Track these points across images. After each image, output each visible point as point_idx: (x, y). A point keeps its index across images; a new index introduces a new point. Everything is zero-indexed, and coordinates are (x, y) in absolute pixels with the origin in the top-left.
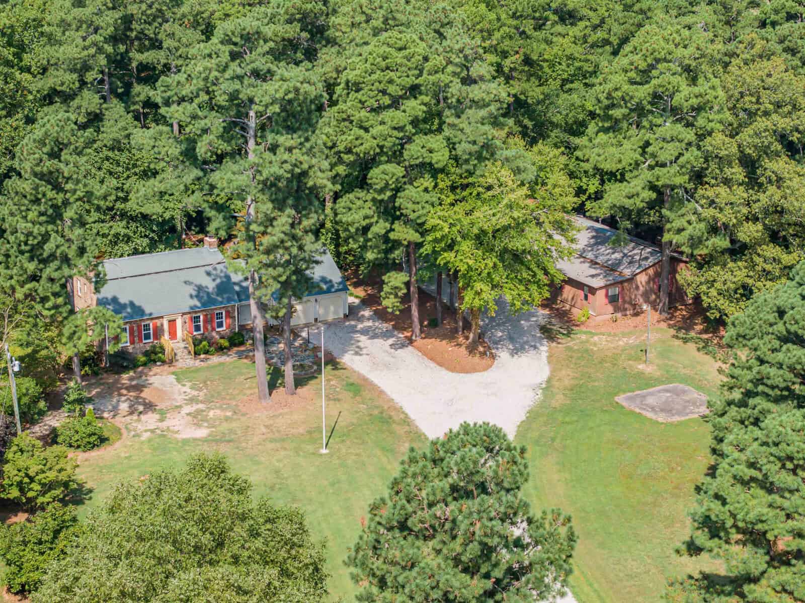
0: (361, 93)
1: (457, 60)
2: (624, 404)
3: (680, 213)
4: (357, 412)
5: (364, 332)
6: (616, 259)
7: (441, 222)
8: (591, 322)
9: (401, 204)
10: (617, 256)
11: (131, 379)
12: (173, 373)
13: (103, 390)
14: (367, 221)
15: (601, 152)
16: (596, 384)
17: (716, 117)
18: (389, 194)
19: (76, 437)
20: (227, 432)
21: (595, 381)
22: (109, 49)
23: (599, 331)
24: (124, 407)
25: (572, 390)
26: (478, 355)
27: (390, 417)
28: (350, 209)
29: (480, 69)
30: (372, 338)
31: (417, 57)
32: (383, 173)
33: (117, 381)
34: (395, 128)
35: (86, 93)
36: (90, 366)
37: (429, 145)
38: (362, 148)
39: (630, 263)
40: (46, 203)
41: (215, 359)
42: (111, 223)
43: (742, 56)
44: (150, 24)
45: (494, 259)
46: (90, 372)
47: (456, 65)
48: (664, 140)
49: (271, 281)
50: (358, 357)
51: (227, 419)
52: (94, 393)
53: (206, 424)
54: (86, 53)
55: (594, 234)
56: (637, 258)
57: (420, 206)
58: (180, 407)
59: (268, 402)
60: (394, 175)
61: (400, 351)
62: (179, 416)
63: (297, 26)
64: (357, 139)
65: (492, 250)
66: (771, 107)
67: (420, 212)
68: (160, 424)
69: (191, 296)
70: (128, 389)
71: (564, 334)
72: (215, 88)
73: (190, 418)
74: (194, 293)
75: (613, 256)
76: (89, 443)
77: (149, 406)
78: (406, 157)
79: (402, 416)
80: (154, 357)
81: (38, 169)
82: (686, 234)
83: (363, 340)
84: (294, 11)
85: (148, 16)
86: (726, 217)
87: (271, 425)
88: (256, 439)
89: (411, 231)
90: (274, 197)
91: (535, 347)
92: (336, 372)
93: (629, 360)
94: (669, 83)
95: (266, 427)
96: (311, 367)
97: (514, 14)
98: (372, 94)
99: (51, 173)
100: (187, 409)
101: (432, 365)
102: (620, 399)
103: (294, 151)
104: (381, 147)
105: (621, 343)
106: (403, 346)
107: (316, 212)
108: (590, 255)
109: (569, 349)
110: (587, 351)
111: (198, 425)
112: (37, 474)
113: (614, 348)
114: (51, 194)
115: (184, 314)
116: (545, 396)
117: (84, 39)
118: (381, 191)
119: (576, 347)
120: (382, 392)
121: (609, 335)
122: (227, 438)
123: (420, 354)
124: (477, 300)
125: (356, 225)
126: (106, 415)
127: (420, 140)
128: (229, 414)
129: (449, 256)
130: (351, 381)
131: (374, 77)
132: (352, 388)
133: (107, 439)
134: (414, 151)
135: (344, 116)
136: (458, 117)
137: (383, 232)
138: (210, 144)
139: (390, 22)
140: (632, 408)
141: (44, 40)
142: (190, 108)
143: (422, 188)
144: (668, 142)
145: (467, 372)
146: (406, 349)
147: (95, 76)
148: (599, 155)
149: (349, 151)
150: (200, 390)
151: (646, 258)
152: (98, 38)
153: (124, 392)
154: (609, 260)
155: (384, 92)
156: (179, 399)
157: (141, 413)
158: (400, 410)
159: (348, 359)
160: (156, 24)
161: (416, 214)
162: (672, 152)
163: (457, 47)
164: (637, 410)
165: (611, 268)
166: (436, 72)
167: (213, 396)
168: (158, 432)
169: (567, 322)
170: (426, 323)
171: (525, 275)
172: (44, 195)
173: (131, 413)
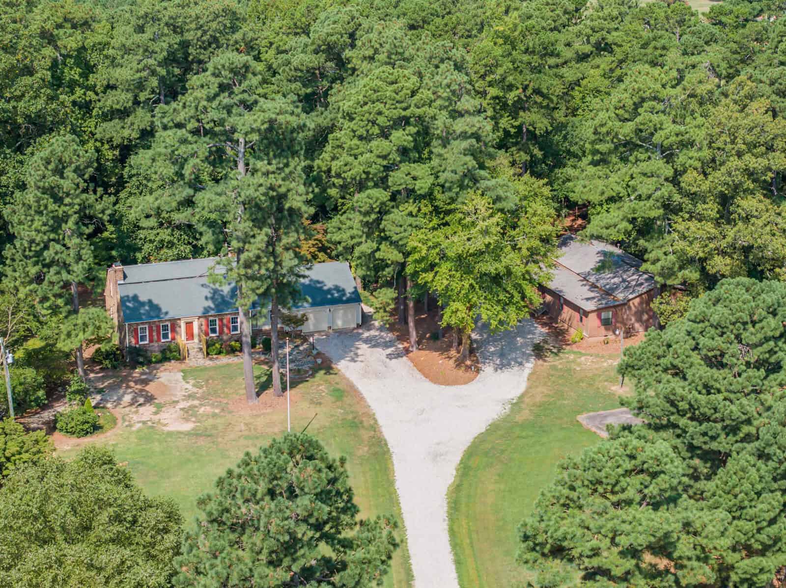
0: (354, 122)
1: (445, 95)
2: (584, 423)
3: (658, 244)
4: (332, 416)
5: (367, 341)
6: (614, 284)
7: (420, 245)
8: (584, 343)
9: (385, 226)
10: (616, 280)
11: (142, 374)
12: (182, 371)
13: (114, 382)
14: (355, 241)
15: (587, 183)
16: (566, 402)
17: (695, 154)
18: (373, 216)
19: (73, 424)
20: (209, 427)
21: (565, 400)
22: (163, 72)
23: (588, 352)
24: (127, 398)
25: (540, 406)
26: (463, 369)
27: (361, 422)
28: (340, 229)
29: (467, 103)
30: (374, 346)
31: (405, 91)
32: (368, 197)
33: (130, 375)
34: (379, 157)
35: (140, 112)
36: (111, 360)
37: (414, 173)
38: (349, 174)
39: (627, 287)
40: (47, 214)
41: (224, 360)
42: (159, 231)
43: (731, 96)
44: (205, 49)
45: (472, 281)
46: (109, 366)
47: (443, 99)
48: (645, 174)
49: (250, 292)
50: (352, 364)
51: (214, 416)
52: (106, 384)
53: (193, 419)
54: (138, 75)
55: (602, 258)
56: (634, 283)
57: (402, 229)
58: (178, 402)
59: (256, 402)
60: (377, 199)
61: (394, 361)
62: (172, 410)
63: (322, 57)
64: (346, 165)
65: (472, 272)
66: (744, 147)
67: (402, 235)
68: (152, 417)
69: (206, 298)
70: (136, 382)
71: (552, 352)
72: (203, 116)
73: (182, 412)
74: (209, 295)
75: (612, 281)
76: (82, 430)
77: (149, 399)
78: (390, 184)
79: (372, 422)
80: (170, 354)
81: (41, 184)
82: (659, 264)
83: (363, 348)
84: (321, 43)
85: (203, 42)
86: (695, 250)
87: (250, 424)
88: (232, 436)
89: (396, 252)
90: (254, 217)
91: (521, 364)
92: (328, 377)
93: (606, 381)
94: (651, 121)
95: (246, 424)
96: (307, 372)
97: (527, 49)
98: (362, 124)
99: (52, 188)
100: (182, 405)
101: (419, 375)
102: (582, 418)
103: (270, 176)
104: (367, 173)
105: (605, 364)
106: (398, 356)
107: (297, 232)
108: (592, 279)
109: (554, 368)
110: (569, 370)
111: (187, 420)
112: (13, 455)
113: (597, 369)
114: (52, 206)
115: (200, 317)
116: (512, 410)
117: (139, 62)
118: (367, 214)
119: (560, 367)
120: (362, 399)
121: (597, 356)
122: (208, 433)
123: (412, 365)
124: (453, 318)
125: (343, 244)
126: (109, 405)
127: (405, 167)
128: (217, 411)
129: (429, 276)
130: (338, 387)
131: (366, 108)
132: (337, 394)
133: (101, 428)
134: (398, 178)
135: (338, 143)
136: (445, 146)
137: (369, 251)
138: (194, 166)
139: (393, 57)
140: (589, 427)
141: (107, 62)
142: (181, 133)
143: (407, 212)
144: (649, 177)
145: (448, 385)
146: (400, 359)
147: (148, 96)
148: (585, 187)
149: (338, 176)
150: (201, 387)
151: (642, 284)
152: (151, 61)
153: (132, 384)
154: (608, 284)
155: (374, 123)
156: (179, 395)
157: (140, 405)
158: (373, 417)
159: (343, 366)
160: (211, 49)
161: (398, 236)
162: (650, 186)
163: (445, 82)
164: (594, 429)
165: (608, 292)
166: (423, 105)
167: (209, 394)
168: (150, 423)
169: (561, 341)
170: (428, 335)
171: (501, 297)
172: (46, 207)
173: (131, 404)
